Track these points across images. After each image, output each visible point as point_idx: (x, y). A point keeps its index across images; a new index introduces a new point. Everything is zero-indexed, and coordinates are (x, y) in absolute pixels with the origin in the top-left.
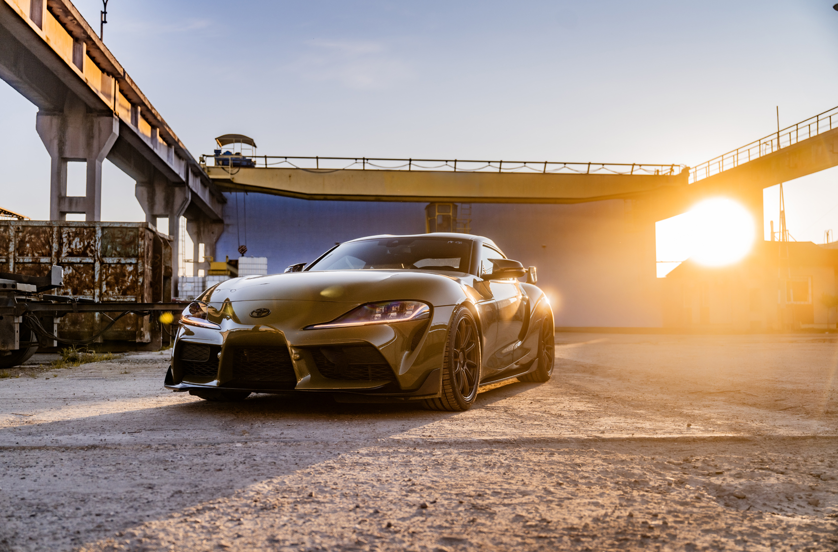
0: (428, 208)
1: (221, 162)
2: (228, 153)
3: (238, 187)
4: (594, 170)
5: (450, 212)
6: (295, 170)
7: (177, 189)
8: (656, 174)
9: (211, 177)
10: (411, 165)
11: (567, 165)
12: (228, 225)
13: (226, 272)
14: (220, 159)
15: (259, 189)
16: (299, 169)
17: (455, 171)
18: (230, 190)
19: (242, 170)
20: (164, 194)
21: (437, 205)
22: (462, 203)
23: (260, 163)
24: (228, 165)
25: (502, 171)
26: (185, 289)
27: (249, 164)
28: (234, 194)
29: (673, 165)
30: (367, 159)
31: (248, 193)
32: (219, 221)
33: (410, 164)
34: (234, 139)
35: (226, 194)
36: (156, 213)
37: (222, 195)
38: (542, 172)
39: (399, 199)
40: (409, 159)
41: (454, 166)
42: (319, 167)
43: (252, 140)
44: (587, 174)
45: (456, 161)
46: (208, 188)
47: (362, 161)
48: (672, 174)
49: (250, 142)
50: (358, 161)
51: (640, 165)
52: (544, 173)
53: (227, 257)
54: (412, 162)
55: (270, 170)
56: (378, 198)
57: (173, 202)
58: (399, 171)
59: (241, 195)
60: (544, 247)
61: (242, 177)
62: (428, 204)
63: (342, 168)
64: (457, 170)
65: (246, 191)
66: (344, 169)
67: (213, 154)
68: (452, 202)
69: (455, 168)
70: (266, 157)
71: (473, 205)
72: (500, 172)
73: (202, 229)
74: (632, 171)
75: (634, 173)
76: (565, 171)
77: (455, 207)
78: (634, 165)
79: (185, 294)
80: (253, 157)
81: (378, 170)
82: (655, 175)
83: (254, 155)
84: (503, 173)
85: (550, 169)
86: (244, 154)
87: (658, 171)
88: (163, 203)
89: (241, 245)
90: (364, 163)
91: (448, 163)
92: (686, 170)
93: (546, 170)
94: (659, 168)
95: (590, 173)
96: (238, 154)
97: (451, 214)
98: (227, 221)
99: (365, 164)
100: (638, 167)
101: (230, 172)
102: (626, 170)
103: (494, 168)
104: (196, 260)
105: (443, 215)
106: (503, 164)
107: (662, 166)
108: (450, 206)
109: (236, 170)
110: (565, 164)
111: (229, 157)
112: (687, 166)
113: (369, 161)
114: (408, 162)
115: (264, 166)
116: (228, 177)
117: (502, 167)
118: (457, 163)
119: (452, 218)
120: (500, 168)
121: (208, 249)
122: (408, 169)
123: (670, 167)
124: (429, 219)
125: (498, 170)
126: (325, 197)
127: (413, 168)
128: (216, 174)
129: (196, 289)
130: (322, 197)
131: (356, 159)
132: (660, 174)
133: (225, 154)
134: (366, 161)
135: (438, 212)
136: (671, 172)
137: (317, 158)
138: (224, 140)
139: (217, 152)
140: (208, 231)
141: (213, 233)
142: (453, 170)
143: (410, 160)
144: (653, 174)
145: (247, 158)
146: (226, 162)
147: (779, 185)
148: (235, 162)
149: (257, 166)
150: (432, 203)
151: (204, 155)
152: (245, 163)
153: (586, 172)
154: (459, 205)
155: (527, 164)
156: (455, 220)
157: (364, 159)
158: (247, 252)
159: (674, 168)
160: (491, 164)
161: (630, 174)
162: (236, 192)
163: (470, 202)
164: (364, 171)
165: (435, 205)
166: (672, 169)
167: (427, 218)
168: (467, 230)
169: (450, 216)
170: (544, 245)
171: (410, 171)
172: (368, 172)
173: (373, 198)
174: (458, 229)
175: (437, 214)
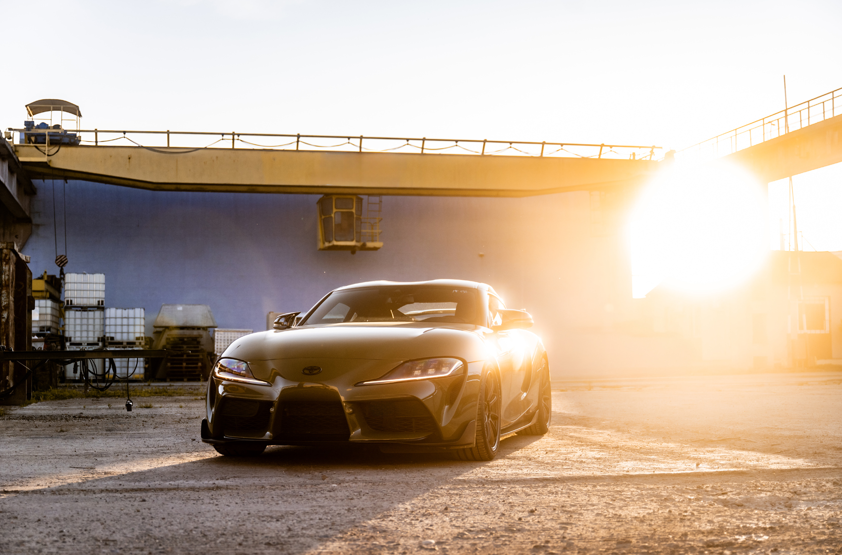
0: (320, 202)
1: (33, 139)
2: (44, 126)
3: (55, 172)
4: (549, 151)
5: (352, 208)
6: (136, 149)
8: (632, 158)
9: (21, 159)
10: (299, 143)
11: (513, 145)
12: (38, 226)
13: (44, 294)
14: (32, 135)
15: (84, 176)
16: (142, 147)
17: (360, 152)
18: (43, 176)
19: (63, 150)
21: (334, 198)
22: (369, 195)
23: (86, 139)
24: (45, 143)
25: (425, 151)
27: (72, 141)
28: (49, 182)
29: (654, 147)
30: (239, 135)
31: (68, 181)
32: (27, 220)
33: (298, 141)
34: (52, 106)
35: (37, 182)
37: (31, 183)
38: (480, 154)
39: (282, 189)
40: (296, 134)
41: (359, 145)
42: (170, 146)
43: (78, 107)
44: (541, 157)
45: (361, 138)
46: (17, 175)
47: (231, 137)
48: (652, 159)
49: (73, 109)
50: (225, 137)
51: (611, 147)
52: (483, 156)
53: (46, 272)
54: (301, 139)
55: (102, 149)
56: (252, 189)
58: (283, 151)
59: (59, 182)
60: (481, 256)
61: (63, 159)
62: (321, 196)
63: (203, 146)
64: (362, 150)
65: (66, 178)
66: (206, 148)
67: (23, 127)
68: (357, 195)
69: (360, 147)
70: (96, 131)
71: (384, 198)
72: (422, 154)
74: (600, 154)
75: (602, 157)
77: (360, 201)
78: (602, 145)
80: (77, 131)
81: (254, 150)
82: (630, 160)
83: (78, 129)
84: (425, 154)
85: (490, 149)
86: (65, 127)
87: (633, 154)
89: (59, 254)
90: (233, 139)
92: (670, 154)
93: (485, 151)
95: (544, 155)
96: (57, 127)
97: (354, 211)
98: (36, 220)
99: (236, 141)
100: (608, 149)
101: (46, 152)
102: (593, 153)
103: (414, 148)
105: (342, 213)
106: (426, 142)
107: (640, 147)
108: (352, 199)
109: (56, 149)
110: (511, 143)
111: (46, 131)
112: (671, 148)
113: (241, 137)
114: (296, 138)
115: (94, 144)
116: (44, 159)
117: (424, 147)
118: (363, 140)
119: (355, 216)
120: (423, 148)
122: (295, 149)
123: (650, 149)
124: (323, 217)
125: (419, 151)
126: (178, 187)
127: (302, 147)
128: (27, 156)
130: (173, 187)
131: (223, 134)
132: (637, 158)
133: (38, 127)
134: (236, 137)
135: (336, 208)
136: (651, 155)
137: (168, 133)
138: (36, 107)
139: (29, 124)
141: (16, 237)
142: (357, 150)
143: (299, 136)
144: (627, 158)
145: (68, 133)
146: (40, 139)
147: (788, 178)
148: (52, 138)
149: (81, 143)
150: (326, 195)
151: (10, 129)
152: (66, 140)
153: (539, 155)
154: (365, 198)
155: (459, 143)
156: (359, 219)
157: (233, 134)
158: (67, 265)
159: (655, 150)
160: (410, 142)
161: (597, 157)
162: (53, 179)
163: (380, 195)
164: (233, 151)
165: (331, 198)
166: (652, 152)
167: (321, 217)
168: (376, 233)
169: (352, 213)
170: (481, 253)
171: (297, 151)
172: (239, 152)
173: (245, 188)
174: (363, 231)
175: (334, 210)
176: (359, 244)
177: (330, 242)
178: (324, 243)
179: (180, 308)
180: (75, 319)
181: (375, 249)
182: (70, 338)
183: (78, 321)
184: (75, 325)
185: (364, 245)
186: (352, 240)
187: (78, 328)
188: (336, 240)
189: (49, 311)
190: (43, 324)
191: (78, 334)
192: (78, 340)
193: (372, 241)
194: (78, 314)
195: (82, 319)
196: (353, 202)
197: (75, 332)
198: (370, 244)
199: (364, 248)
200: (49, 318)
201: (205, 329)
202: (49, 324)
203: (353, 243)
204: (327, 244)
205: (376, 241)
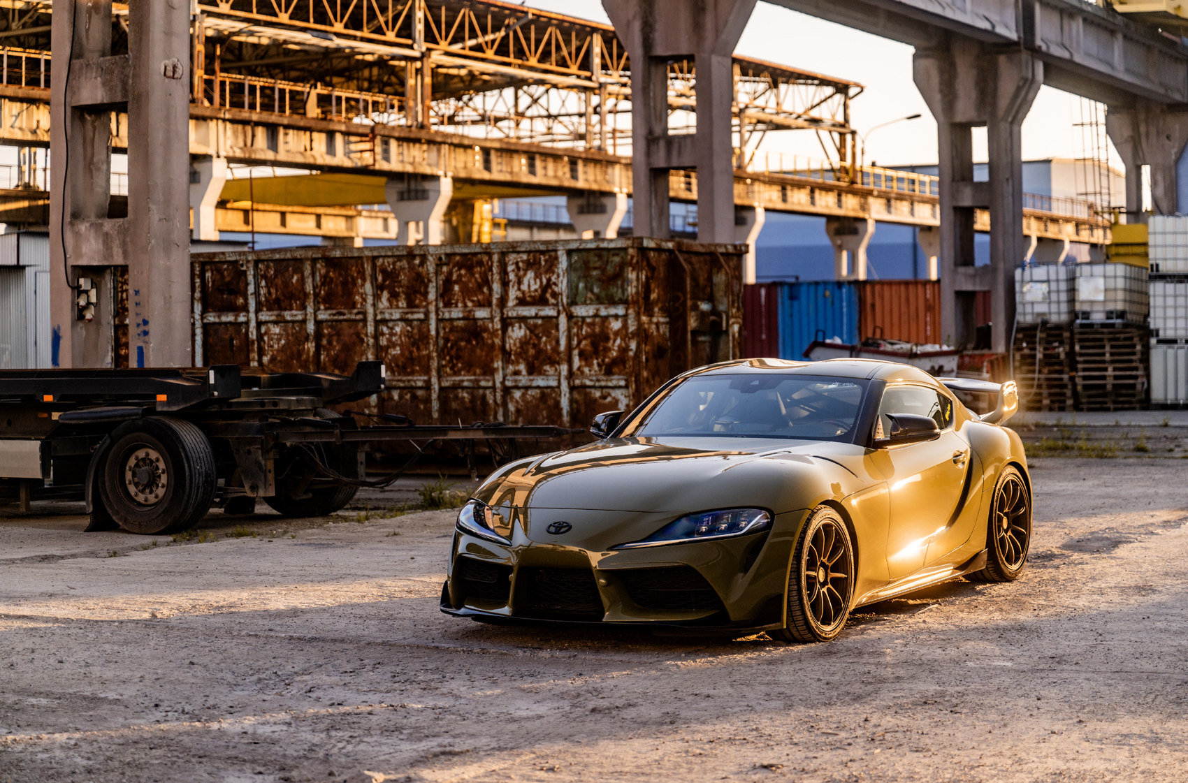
7: (1002, 59)
20: (974, 72)
26: (1028, 298)
32: (1182, 107)
36: (960, 118)
46: (1120, 37)
57: (995, 90)
73: (1143, 129)
79: (1028, 309)
88: (974, 94)
104: (1134, 208)
121: (1159, 178)
129: (1054, 297)
140: (1158, 133)
141: (1168, 137)
180: (1165, 296)
182: (1157, 331)
183: (1170, 301)
184: (1165, 308)
187: (1170, 312)
189: (1120, 283)
190: (1111, 307)
191: (1170, 323)
192: (1170, 334)
194: (1170, 287)
195: (1175, 296)
197: (1165, 319)
200: (1120, 295)
202: (1120, 306)
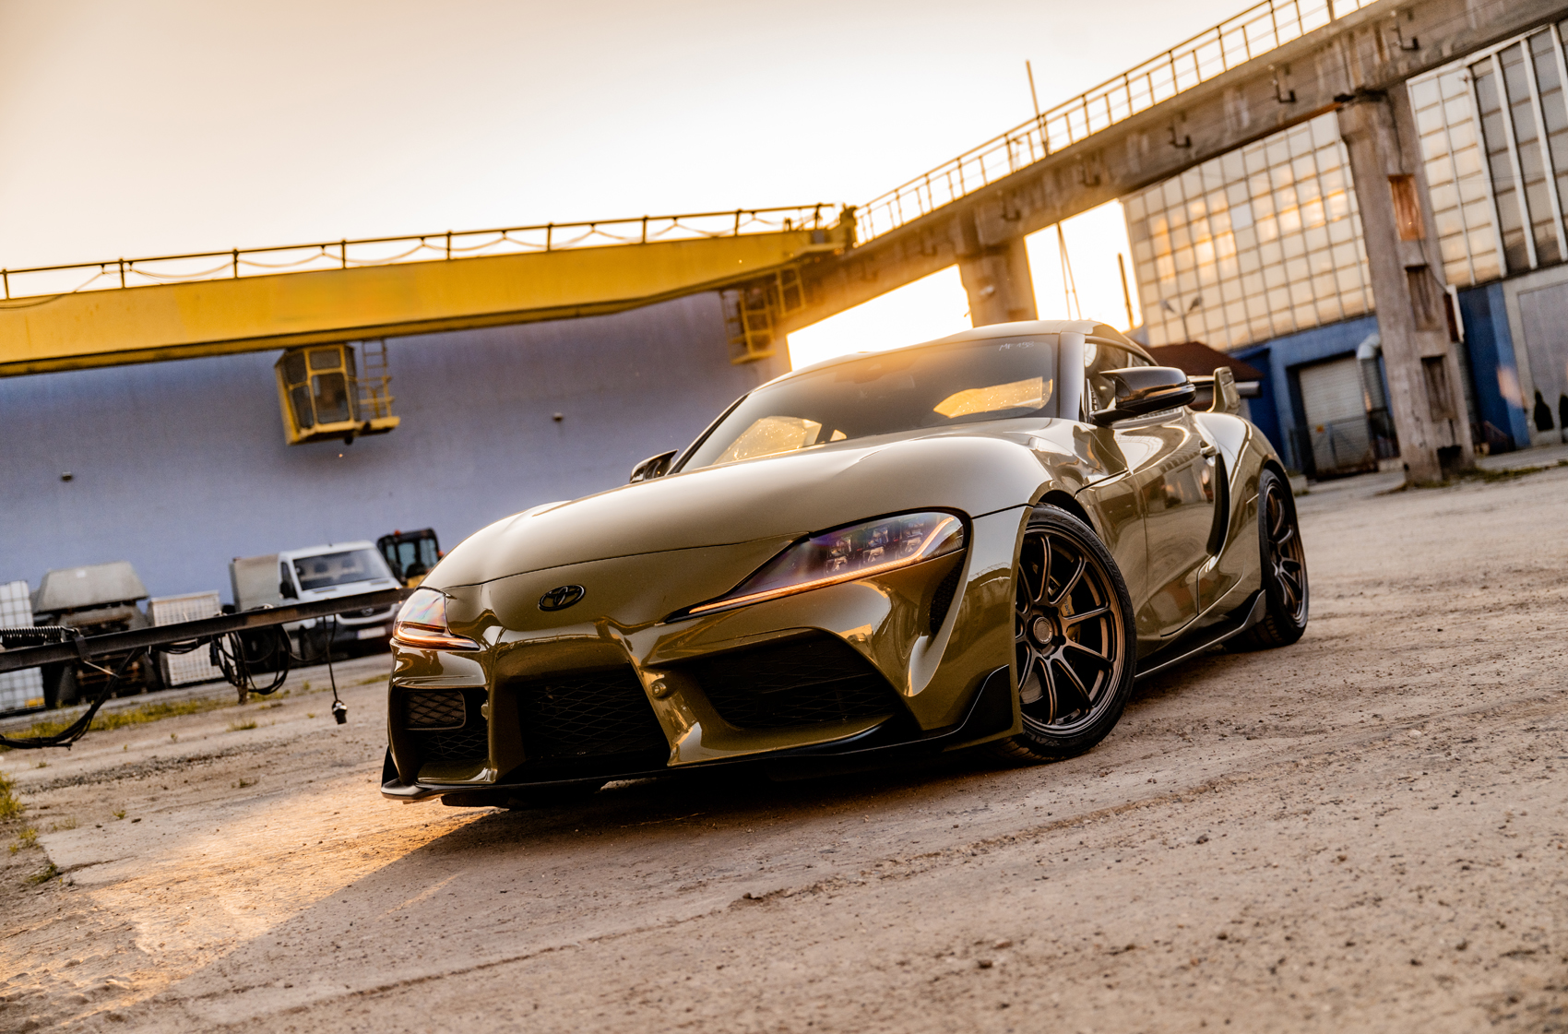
0: (283, 363)
4: (657, 232)
5: (339, 366)
8: (787, 228)
10: (239, 265)
11: (597, 227)
17: (344, 268)
21: (306, 352)
22: (364, 340)
25: (454, 255)
29: (819, 206)
30: (131, 263)
33: (236, 262)
38: (544, 249)
39: (215, 348)
40: (231, 249)
41: (340, 256)
42: (11, 296)
44: (644, 243)
45: (343, 243)
47: (117, 267)
48: (818, 226)
50: (107, 268)
51: (753, 212)
52: (549, 251)
54: (240, 257)
56: (164, 354)
58: (213, 281)
60: (558, 419)
62: (283, 352)
63: (69, 289)
64: (348, 265)
66: (75, 293)
68: (343, 342)
69: (344, 260)
71: (390, 343)
72: (449, 260)
74: (737, 227)
75: (741, 231)
76: (595, 240)
77: (350, 351)
78: (738, 213)
81: (162, 285)
82: (784, 233)
84: (455, 260)
85: (561, 239)
87: (788, 222)
90: (122, 271)
91: (328, 250)
92: (848, 214)
93: (552, 243)
94: (793, 215)
95: (648, 239)
97: (343, 369)
99: (126, 275)
100: (749, 216)
102: (724, 226)
103: (434, 252)
105: (324, 376)
106: (453, 239)
107: (800, 208)
108: (337, 351)
110: (593, 224)
112: (849, 204)
113: (135, 266)
114: (230, 258)
117: (452, 247)
118: (348, 247)
119: (346, 378)
120: (449, 250)
122: (232, 275)
123: (813, 211)
124: (292, 387)
125: (444, 255)
127: (244, 271)
130: (22, 367)
131: (102, 265)
132: (795, 226)
134: (126, 266)
135: (313, 368)
136: (815, 222)
142: (339, 265)
143: (236, 253)
144: (779, 227)
150: (290, 349)
153: (640, 241)
154: (357, 346)
155: (509, 234)
156: (353, 383)
157: (121, 262)
159: (822, 211)
160: (427, 241)
161: (732, 233)
163: (382, 338)
164: (124, 293)
165: (302, 355)
166: (817, 216)
167: (286, 387)
168: (383, 403)
169: (340, 375)
170: (558, 415)
171: (236, 279)
172: (135, 292)
173: (150, 355)
174: (363, 402)
175: (310, 373)
176: (359, 425)
177: (309, 427)
178: (298, 431)
179: (81, 573)
181: (386, 430)
185: (367, 426)
186: (348, 419)
188: (321, 423)
193: (378, 416)
196: (339, 354)
198: (377, 424)
199: (367, 430)
201: (131, 603)
203: (349, 425)
204: (305, 433)
205: (385, 416)
